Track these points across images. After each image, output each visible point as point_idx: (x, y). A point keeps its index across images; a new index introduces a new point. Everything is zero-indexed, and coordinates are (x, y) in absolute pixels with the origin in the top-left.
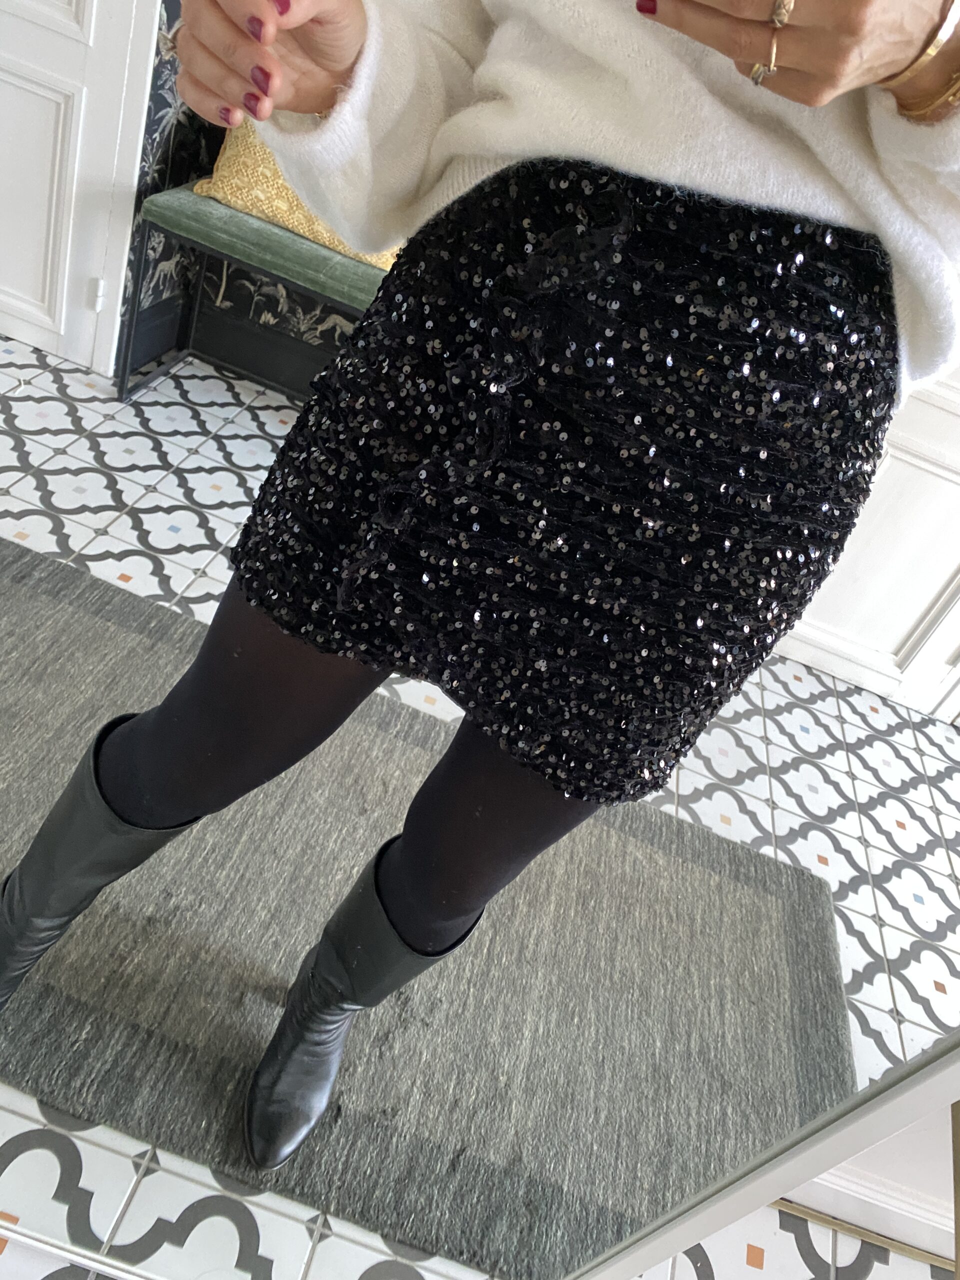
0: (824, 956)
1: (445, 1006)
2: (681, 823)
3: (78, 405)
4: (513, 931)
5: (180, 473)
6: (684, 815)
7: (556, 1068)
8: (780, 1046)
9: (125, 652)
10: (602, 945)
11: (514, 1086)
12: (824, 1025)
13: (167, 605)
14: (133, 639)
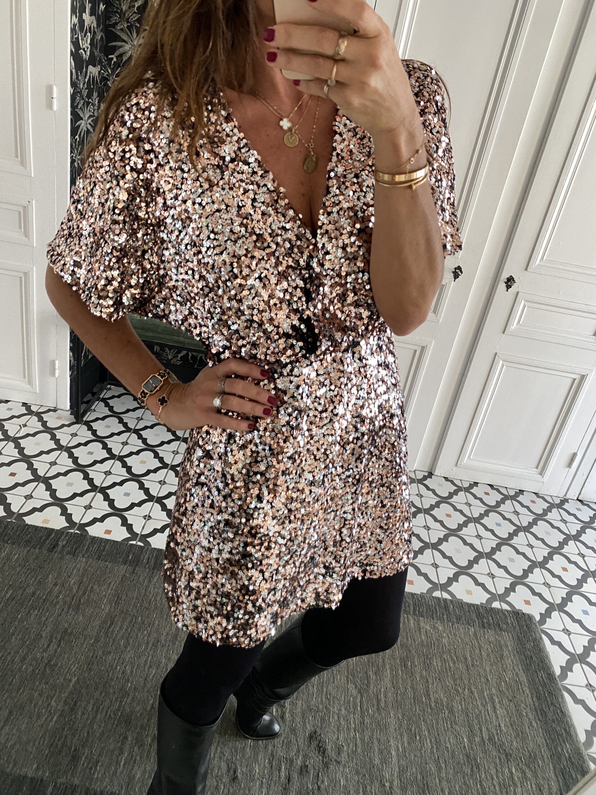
0: (542, 662)
1: (345, 748)
2: (445, 600)
3: (55, 432)
4: (371, 692)
5: (121, 459)
6: (446, 596)
7: (414, 770)
8: (531, 723)
9: (120, 577)
10: (421, 687)
11: (395, 787)
12: (552, 704)
13: (134, 542)
14: (122, 569)
